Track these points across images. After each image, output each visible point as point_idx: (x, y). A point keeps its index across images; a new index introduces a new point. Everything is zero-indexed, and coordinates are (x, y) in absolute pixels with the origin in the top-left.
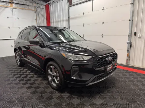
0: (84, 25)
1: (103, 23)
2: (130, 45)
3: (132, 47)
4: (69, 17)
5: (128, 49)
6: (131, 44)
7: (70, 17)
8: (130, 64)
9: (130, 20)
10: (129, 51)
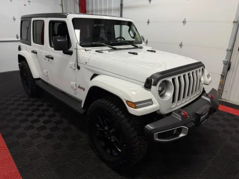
0: (148, 22)
1: (184, 22)
2: (227, 66)
3: (230, 70)
4: (121, 5)
5: (223, 72)
6: (230, 65)
7: (124, 5)
8: (222, 97)
9: (234, 22)
10: (223, 77)
